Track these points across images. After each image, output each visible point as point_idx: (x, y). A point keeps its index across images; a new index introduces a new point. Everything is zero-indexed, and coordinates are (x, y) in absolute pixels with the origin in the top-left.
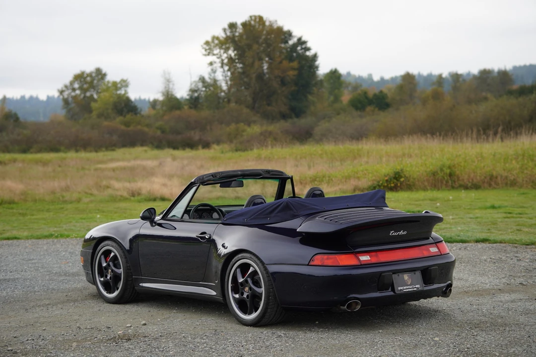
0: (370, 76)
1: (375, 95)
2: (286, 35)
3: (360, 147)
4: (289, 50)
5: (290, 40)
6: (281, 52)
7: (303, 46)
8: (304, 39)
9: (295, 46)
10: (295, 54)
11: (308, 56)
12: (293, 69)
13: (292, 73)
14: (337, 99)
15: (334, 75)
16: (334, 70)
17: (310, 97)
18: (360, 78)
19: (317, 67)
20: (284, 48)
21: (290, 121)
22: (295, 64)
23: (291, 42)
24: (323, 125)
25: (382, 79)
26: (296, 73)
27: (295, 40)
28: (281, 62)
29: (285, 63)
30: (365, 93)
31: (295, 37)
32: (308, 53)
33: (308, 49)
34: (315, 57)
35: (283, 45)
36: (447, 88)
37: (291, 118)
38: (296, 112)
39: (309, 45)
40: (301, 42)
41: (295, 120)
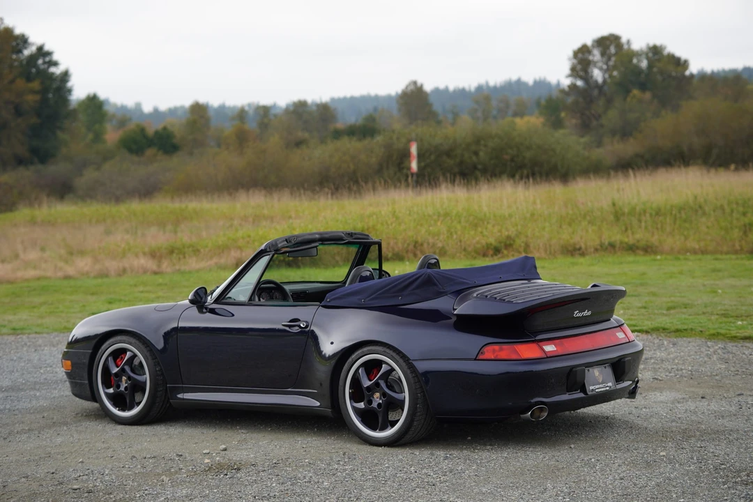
0: (138, 106)
1: (157, 133)
2: (19, 41)
3: (183, 206)
4: (24, 62)
5: (26, 48)
6: (11, 66)
7: (47, 59)
8: (47, 48)
9: (33, 59)
10: (34, 70)
11: (53, 74)
12: (33, 92)
13: (31, 98)
14: (98, 137)
15: (94, 104)
16: (92, 95)
17: (60, 135)
18: (123, 108)
19: (70, 91)
20: (15, 60)
21: (32, 168)
22: (36, 85)
23: (26, 52)
24: (90, 175)
25: (156, 111)
26: (37, 97)
27: (33, 49)
28: (12, 82)
29: (20, 83)
30: (143, 130)
31: (33, 44)
32: (53, 70)
33: (55, 64)
34: (65, 76)
35: (14, 56)
36: (252, 126)
37: (32, 163)
38: (41, 155)
39: (55, 57)
40: (41, 52)
41: (40, 167)
